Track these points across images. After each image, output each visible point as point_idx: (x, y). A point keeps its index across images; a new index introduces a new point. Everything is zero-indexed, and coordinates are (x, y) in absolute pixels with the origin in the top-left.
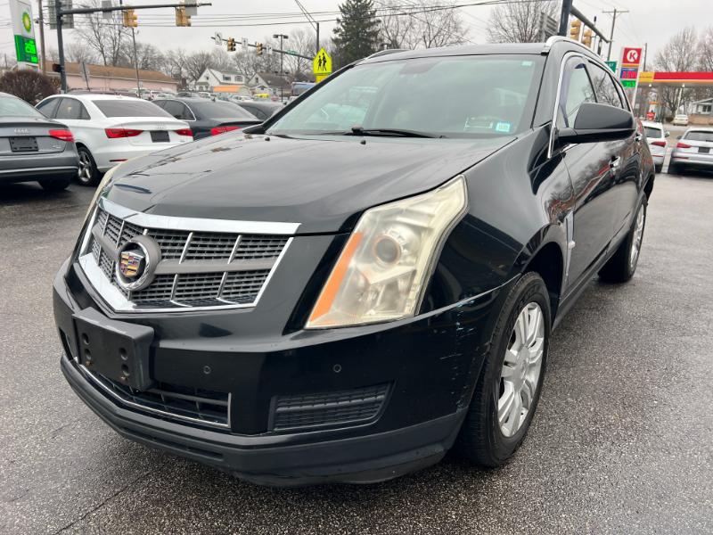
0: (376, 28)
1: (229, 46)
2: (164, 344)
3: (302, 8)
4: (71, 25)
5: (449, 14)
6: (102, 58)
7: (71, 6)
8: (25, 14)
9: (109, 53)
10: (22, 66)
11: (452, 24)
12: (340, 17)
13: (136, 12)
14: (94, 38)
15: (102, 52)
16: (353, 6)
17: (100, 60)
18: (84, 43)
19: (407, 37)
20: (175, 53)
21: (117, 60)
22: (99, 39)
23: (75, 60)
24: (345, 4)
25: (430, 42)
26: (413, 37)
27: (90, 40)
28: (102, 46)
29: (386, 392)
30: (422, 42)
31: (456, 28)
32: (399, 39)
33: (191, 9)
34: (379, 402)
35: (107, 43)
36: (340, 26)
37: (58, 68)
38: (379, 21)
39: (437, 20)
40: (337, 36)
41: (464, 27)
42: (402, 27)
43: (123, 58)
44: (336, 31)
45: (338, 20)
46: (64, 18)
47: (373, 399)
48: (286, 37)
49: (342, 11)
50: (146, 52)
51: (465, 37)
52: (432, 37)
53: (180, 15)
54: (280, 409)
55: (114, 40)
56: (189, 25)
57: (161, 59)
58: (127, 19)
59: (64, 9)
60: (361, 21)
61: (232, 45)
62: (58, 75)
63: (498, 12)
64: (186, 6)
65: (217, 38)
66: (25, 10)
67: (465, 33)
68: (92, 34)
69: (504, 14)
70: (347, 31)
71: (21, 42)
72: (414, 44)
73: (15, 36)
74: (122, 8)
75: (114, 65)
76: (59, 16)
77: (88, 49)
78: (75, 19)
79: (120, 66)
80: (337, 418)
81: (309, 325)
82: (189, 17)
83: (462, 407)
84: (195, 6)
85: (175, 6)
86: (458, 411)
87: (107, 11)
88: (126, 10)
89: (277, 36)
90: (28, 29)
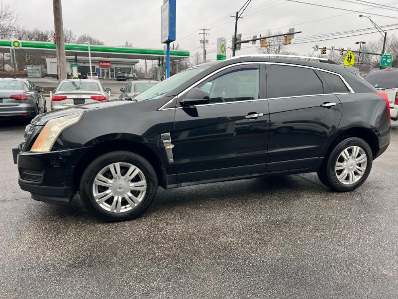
1: (322, 51)
3: (375, 24)
7: (240, 40)
8: (223, 45)
13: (268, 40)
33: (291, 35)
34: (42, 176)
46: (237, 46)
47: (40, 175)
48: (364, 43)
53: (286, 39)
54: (24, 172)
56: (290, 44)
58: (262, 43)
59: (237, 41)
61: (324, 51)
64: (289, 34)
65: (316, 47)
73: (217, 56)
74: (261, 39)
76: (235, 45)
78: (241, 46)
80: (34, 179)
81: (31, 150)
82: (291, 40)
83: (67, 186)
84: (293, 34)
85: (284, 35)
86: (65, 187)
87: (254, 40)
88: (263, 39)
89: (358, 43)
90: (223, 52)
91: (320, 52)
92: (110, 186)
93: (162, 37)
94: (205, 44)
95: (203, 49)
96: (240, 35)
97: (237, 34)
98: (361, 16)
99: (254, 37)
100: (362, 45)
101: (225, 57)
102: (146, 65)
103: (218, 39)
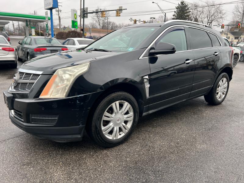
0: (188, 14)
2: (16, 100)
3: (160, 8)
4: (87, 17)
5: (218, 8)
6: (99, 26)
7: (87, 11)
8: (75, 14)
9: (101, 25)
10: (73, 29)
11: (219, 11)
12: (176, 10)
13: (105, 13)
14: (98, 21)
15: (99, 25)
16: (181, 7)
17: (99, 27)
18: (95, 22)
19: (201, 16)
20: (121, 24)
21: (103, 27)
22: (99, 21)
23: (92, 28)
24: (178, 6)
25: (210, 18)
26: (203, 16)
27: (96, 21)
28: (100, 23)
29: (58, 117)
30: (206, 18)
31: (220, 13)
32: (198, 17)
33: (120, 11)
34: (56, 119)
35: (101, 22)
36: (175, 14)
37: (82, 30)
38: (190, 11)
39: (213, 10)
40: (174, 17)
41: (224, 12)
42: (199, 13)
43: (105, 26)
44: (174, 15)
45: (175, 12)
46: (85, 15)
47: (54, 118)
48: (154, 18)
49: (177, 8)
50: (112, 24)
51: (224, 16)
52: (210, 16)
53: (117, 13)
54: (32, 118)
55: (103, 21)
56: (120, 16)
57: (117, 26)
58: (102, 15)
59: (85, 12)
60: (183, 11)
61: (135, 22)
62: (82, 32)
63: (238, 6)
64: (119, 10)
65: (131, 19)
66: (75, 13)
67: (224, 14)
68: (97, 19)
69: (240, 7)
70: (178, 15)
71: (74, 22)
72: (203, 19)
73: (72, 21)
74: (101, 12)
75: (103, 29)
77: (96, 24)
78: (88, 15)
79: (104, 29)
80: (46, 122)
81: (40, 97)
82: (120, 13)
83: (82, 125)
84: (122, 10)
85: (116, 10)
86: (81, 126)
87: (97, 12)
88: (102, 12)
89: (151, 18)
90: (76, 19)
91: (133, 22)
92: (112, 120)
93: (45, 5)
94: (59, 12)
95: (58, 16)
96: (87, 8)
97: (85, 7)
98: (153, 2)
99: (96, 10)
100: (154, 19)
101: (77, 22)
102: (13, 25)
103: (72, 10)
